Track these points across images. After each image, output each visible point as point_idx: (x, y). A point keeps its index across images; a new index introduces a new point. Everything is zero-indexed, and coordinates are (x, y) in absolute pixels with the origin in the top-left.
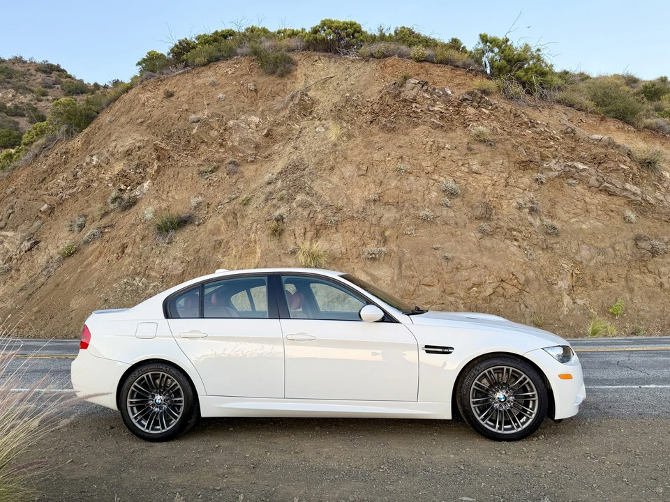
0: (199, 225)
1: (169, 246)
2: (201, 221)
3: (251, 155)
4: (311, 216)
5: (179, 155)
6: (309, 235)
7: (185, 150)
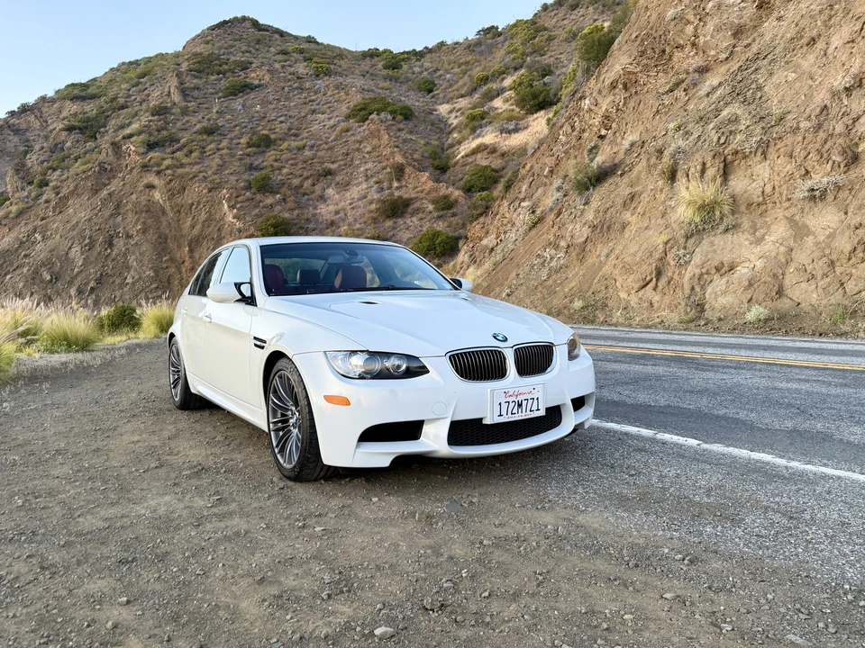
0: (621, 175)
1: (586, 207)
2: (627, 169)
3: (727, 48)
4: (722, 141)
5: (648, 76)
6: (710, 172)
7: (656, 66)
